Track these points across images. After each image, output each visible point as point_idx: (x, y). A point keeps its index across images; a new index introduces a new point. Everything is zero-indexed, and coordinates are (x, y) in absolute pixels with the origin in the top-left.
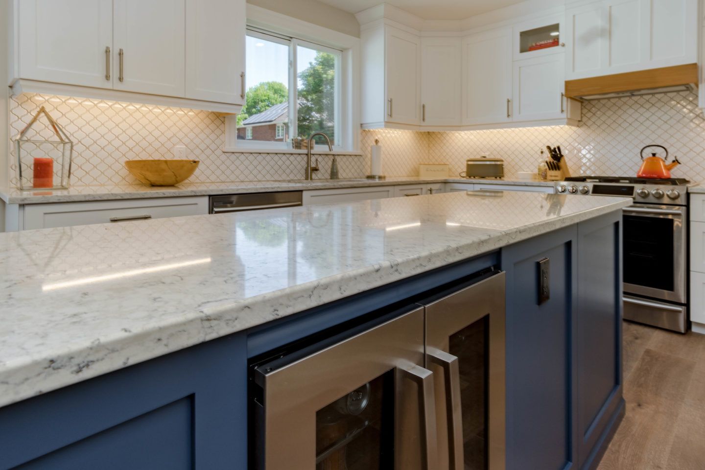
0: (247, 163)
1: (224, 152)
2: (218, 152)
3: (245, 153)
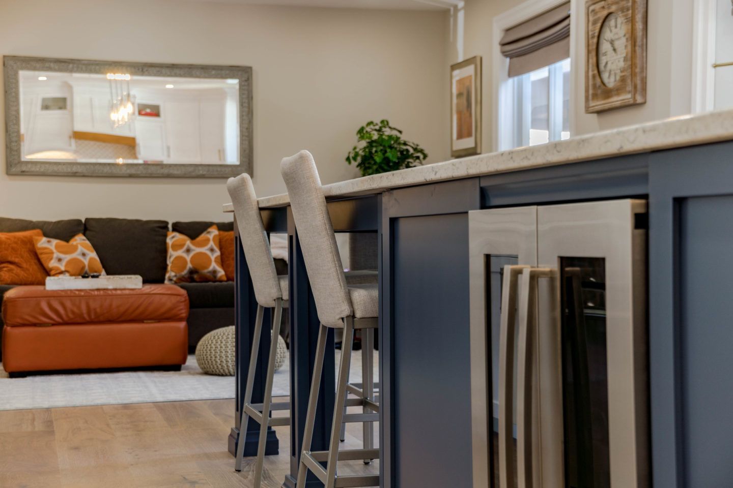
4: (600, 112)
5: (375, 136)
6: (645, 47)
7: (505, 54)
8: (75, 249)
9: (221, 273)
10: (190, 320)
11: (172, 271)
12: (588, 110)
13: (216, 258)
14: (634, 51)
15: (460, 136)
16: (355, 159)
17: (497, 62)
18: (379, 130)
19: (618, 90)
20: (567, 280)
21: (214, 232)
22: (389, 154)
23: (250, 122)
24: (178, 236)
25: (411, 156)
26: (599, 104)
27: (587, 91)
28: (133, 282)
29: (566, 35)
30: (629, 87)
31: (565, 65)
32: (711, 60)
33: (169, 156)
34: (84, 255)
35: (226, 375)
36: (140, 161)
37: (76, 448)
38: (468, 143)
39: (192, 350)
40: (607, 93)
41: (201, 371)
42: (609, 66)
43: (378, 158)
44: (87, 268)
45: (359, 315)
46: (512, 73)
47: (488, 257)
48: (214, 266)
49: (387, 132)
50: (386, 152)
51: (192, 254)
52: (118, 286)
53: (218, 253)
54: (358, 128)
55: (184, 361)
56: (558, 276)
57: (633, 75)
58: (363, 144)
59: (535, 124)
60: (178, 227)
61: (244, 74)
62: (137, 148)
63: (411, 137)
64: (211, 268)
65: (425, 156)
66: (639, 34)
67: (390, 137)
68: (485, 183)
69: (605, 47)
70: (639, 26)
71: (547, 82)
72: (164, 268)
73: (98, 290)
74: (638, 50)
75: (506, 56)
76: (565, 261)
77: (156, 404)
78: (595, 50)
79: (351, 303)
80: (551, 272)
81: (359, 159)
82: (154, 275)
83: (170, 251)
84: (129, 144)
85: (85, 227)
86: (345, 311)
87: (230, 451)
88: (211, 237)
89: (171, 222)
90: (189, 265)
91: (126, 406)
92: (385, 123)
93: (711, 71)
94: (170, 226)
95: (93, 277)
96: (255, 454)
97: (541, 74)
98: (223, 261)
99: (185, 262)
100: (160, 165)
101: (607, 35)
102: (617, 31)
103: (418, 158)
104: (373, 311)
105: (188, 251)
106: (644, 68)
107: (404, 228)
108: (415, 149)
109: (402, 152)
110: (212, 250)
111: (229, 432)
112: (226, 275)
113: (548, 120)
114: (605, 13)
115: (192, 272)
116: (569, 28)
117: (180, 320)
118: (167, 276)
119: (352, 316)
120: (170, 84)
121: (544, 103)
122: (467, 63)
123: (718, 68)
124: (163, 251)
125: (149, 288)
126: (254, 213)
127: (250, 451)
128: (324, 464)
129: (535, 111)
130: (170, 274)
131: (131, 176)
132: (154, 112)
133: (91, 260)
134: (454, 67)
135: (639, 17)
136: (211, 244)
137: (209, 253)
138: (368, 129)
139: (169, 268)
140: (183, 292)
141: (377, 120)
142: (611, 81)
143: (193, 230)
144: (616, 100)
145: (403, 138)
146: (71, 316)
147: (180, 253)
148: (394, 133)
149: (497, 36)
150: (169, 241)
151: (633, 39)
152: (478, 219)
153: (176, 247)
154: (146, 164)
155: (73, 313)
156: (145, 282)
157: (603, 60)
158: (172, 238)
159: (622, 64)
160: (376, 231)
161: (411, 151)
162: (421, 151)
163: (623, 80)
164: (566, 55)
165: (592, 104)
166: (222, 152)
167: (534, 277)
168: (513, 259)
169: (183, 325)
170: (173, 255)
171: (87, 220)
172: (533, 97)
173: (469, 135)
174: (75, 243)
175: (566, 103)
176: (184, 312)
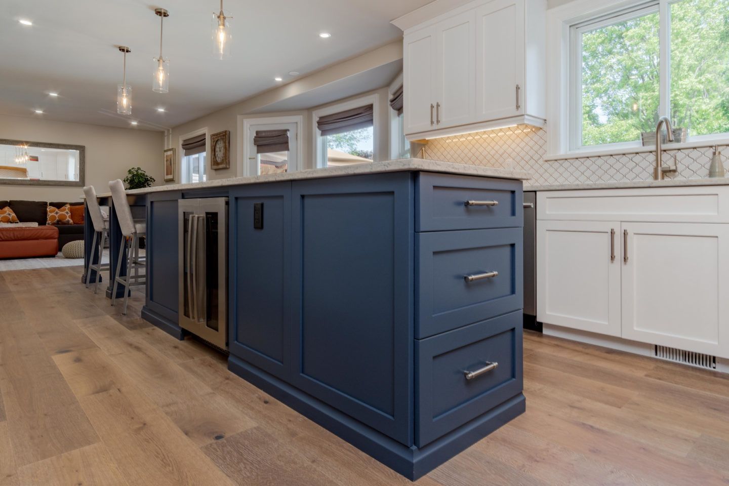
0: (572, 169)
1: (546, 161)
2: (541, 162)
3: (569, 159)
4: (216, 170)
5: (135, 173)
6: (229, 151)
7: (184, 148)
8: (6, 212)
9: (71, 221)
10: (59, 238)
11: (49, 220)
12: (212, 169)
13: (69, 216)
14: (226, 152)
15: (167, 174)
16: (127, 180)
17: (182, 151)
18: (137, 171)
19: (221, 163)
20: (207, 218)
21: (68, 206)
22: (141, 179)
23: (84, 166)
24: (52, 208)
25: (149, 180)
26: (216, 167)
27: (211, 163)
28: (35, 225)
29: (204, 144)
30: (225, 163)
31: (204, 154)
32: (249, 157)
33: (42, 176)
34: (9, 214)
35: (75, 258)
36: (28, 178)
37: (17, 284)
38: (170, 177)
39: (60, 250)
40: (218, 164)
41: (64, 257)
42: (218, 156)
43: (136, 181)
44: (11, 219)
45: (138, 232)
46: (186, 155)
47: (184, 213)
48: (68, 219)
49: (140, 172)
50: (139, 179)
51: (59, 214)
52: (27, 226)
53: (70, 214)
54: (129, 169)
55: (57, 254)
56: (205, 218)
57: (226, 159)
58: (131, 175)
59: (194, 172)
60: (52, 204)
61: (82, 149)
62: (27, 173)
63: (149, 174)
64: (67, 219)
65: (154, 181)
66: (227, 147)
67: (141, 174)
68: (183, 192)
69: (217, 149)
70: (227, 144)
71: (198, 158)
72: (46, 219)
73: (18, 228)
74: (227, 151)
75: (184, 149)
76: (207, 214)
77: (47, 269)
78: (214, 150)
79: (135, 228)
80: (203, 217)
81: (129, 181)
82: (42, 222)
83: (49, 213)
84: (24, 171)
85: (10, 204)
86: (133, 231)
87: (82, 282)
88: (67, 208)
89: (49, 202)
90: (57, 218)
91: (34, 270)
92: (139, 169)
93: (248, 160)
94: (48, 204)
95: (16, 223)
96: (95, 282)
97: (196, 156)
98: (72, 217)
99: (56, 217)
100: (38, 180)
101: (218, 146)
102: (220, 145)
103: (152, 181)
104: (144, 231)
105: (57, 213)
106: (229, 157)
107: (155, 205)
108: (151, 178)
109: (145, 179)
110: (67, 213)
111: (81, 276)
112: (74, 222)
113: (199, 170)
114: (217, 139)
115: (58, 221)
116: (205, 141)
117: (55, 238)
118: (47, 222)
119: (136, 233)
120: (43, 150)
121: (197, 165)
122: (170, 150)
123: (251, 160)
124: (45, 213)
125: (41, 227)
126: (95, 199)
127: (93, 281)
128: (125, 281)
129: (194, 168)
130: (49, 221)
131: (30, 185)
132: (35, 159)
133: (13, 216)
134: (165, 151)
135: (227, 142)
136: (67, 210)
137: (66, 214)
138: (132, 170)
139: (48, 219)
140: (57, 228)
141: (136, 167)
142: (219, 160)
143: (59, 205)
144: (221, 166)
145: (146, 174)
146: (6, 237)
147: (53, 214)
148: (143, 172)
149: (181, 142)
150: (48, 209)
151: (225, 148)
152: (181, 202)
153: (51, 212)
154: (31, 180)
155: (7, 236)
156: (39, 225)
157: (217, 153)
158: (49, 209)
159: (222, 155)
160: (145, 206)
161: (149, 179)
162: (153, 179)
163: (223, 160)
164: (204, 150)
165: (213, 167)
166: (67, 176)
167: (198, 218)
168: (192, 213)
169: (56, 240)
170: (50, 215)
171: (10, 201)
172: (193, 163)
173: (171, 174)
174: (5, 210)
175: (204, 166)
176: (56, 235)
